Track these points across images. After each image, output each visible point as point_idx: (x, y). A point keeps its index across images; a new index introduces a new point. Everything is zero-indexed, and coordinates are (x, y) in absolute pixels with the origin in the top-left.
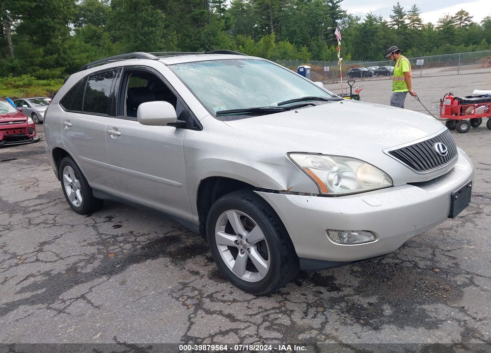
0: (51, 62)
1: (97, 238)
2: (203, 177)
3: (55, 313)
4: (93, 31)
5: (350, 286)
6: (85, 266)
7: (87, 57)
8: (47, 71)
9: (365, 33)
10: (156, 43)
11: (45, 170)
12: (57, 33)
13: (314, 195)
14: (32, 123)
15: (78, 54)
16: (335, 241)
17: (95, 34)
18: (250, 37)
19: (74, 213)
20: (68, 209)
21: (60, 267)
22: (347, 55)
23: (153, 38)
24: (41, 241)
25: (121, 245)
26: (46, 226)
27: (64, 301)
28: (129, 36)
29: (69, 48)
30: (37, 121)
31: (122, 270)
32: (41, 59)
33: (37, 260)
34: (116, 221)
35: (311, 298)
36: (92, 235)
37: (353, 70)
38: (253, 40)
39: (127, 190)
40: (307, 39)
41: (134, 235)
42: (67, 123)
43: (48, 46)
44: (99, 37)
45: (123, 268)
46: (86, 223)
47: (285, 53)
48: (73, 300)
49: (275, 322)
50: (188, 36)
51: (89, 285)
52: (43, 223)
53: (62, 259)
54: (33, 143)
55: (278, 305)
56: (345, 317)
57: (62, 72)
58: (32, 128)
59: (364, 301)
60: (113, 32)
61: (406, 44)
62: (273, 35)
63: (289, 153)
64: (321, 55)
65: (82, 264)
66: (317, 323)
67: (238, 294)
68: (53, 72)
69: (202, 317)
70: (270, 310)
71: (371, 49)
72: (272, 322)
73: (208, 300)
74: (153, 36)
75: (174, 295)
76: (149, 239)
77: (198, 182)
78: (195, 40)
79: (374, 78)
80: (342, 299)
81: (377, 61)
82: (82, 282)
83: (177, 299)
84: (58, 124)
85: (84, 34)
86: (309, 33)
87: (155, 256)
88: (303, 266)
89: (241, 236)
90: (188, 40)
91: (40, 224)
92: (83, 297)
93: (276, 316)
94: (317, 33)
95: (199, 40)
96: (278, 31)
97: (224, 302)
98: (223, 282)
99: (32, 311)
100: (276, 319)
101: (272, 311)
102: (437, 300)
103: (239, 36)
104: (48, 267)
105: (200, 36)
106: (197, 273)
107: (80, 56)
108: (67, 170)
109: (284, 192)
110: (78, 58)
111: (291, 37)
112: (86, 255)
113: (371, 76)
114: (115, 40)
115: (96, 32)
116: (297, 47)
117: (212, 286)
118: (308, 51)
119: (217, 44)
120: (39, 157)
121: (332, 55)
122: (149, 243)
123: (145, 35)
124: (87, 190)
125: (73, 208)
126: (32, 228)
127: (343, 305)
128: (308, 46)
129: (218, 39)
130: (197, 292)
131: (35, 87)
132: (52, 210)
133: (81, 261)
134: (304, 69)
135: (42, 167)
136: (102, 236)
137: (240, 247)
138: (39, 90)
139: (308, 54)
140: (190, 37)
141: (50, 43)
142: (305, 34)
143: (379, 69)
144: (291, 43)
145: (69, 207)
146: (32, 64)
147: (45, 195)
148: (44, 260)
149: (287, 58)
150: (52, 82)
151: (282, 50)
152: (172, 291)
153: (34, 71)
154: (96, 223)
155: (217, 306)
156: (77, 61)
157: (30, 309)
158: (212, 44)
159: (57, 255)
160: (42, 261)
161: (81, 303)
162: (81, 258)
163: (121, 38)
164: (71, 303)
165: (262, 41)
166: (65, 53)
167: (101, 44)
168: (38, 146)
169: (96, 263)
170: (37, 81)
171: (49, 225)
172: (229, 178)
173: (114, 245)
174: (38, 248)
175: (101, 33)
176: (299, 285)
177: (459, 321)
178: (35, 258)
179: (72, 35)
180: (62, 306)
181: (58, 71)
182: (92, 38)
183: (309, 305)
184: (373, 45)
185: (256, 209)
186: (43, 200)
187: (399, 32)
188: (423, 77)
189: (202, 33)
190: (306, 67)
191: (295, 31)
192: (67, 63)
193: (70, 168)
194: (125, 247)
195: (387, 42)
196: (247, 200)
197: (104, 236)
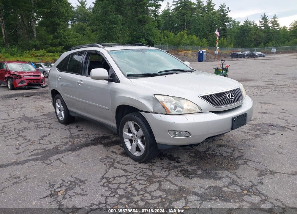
0: (56, 43)
1: (69, 135)
2: (118, 105)
3: (46, 165)
4: (81, 26)
5: (185, 162)
6: (62, 147)
7: (77, 41)
8: (54, 48)
9: (243, 31)
10: (116, 34)
11: (47, 102)
12: (61, 27)
13: (164, 114)
14: (43, 77)
15: (72, 39)
16: (171, 135)
17: (82, 27)
18: (172, 32)
19: (60, 124)
20: (57, 122)
21: (50, 147)
22: (231, 44)
23: (115, 31)
24: (42, 135)
25: (81, 139)
26: (45, 128)
27: (50, 160)
28: (101, 29)
29: (67, 36)
30: (46, 76)
31: (79, 149)
32: (51, 41)
33: (40, 143)
34: (80, 128)
35: (165, 165)
36: (67, 134)
37: (233, 53)
38: (174, 34)
39: (88, 112)
40: (206, 34)
41: (88, 135)
42: (59, 77)
43: (56, 34)
44: (84, 29)
45: (80, 149)
46: (65, 128)
47: (193, 42)
48: (54, 160)
49: (145, 173)
50: (135, 30)
51: (63, 155)
52: (44, 127)
53: (51, 143)
54: (43, 88)
55: (149, 167)
56: (178, 174)
57: (62, 49)
58: (43, 80)
59: (190, 168)
60: (92, 26)
61: (268, 39)
62: (186, 31)
63: (155, 95)
64: (215, 44)
65: (60, 146)
66: (164, 175)
67: (131, 162)
68: (57, 49)
69: (112, 170)
70: (144, 169)
71: (247, 41)
72: (144, 174)
73: (117, 163)
74: (115, 30)
75: (102, 160)
76: (95, 137)
77: (116, 108)
78: (139, 33)
79: (246, 58)
80: (180, 166)
81: (249, 48)
82: (60, 153)
83: (103, 162)
84: (55, 78)
85: (76, 27)
86: (208, 31)
87: (96, 144)
88: (159, 147)
89: (134, 134)
90: (135, 33)
91: (42, 127)
92: (59, 159)
93: (146, 171)
94: (212, 30)
95: (141, 32)
96: (189, 29)
97: (124, 164)
98: (126, 157)
99: (35, 164)
100: (146, 172)
101: (145, 169)
102: (225, 169)
103: (166, 31)
104: (44, 146)
105: (142, 31)
106: (115, 152)
107: (73, 40)
108: (58, 101)
109: (152, 112)
110: (72, 41)
111: (197, 33)
112: (63, 142)
113: (244, 57)
114: (93, 31)
115: (83, 27)
116: (200, 39)
117: (120, 158)
118: (207, 41)
119: (152, 36)
120: (45, 95)
121: (222, 44)
122: (95, 139)
123: (110, 29)
124: (67, 111)
125: (59, 121)
126: (39, 129)
127: (179, 169)
128: (207, 38)
129: (152, 33)
130: (112, 160)
131: (47, 56)
132: (49, 121)
133: (60, 145)
134: (203, 52)
135: (46, 101)
136: (72, 134)
137: (134, 139)
138: (49, 59)
139: (207, 43)
140: (137, 31)
141: (57, 33)
142: (205, 31)
143: (250, 53)
144: (197, 36)
145: (58, 120)
146: (46, 44)
147: (47, 114)
148: (43, 143)
149: (193, 45)
150: (56, 54)
151: (191, 40)
152: (101, 159)
153: (47, 48)
154: (70, 128)
155: (120, 166)
156: (71, 43)
157: (34, 163)
158: (149, 35)
159: (49, 142)
160: (42, 144)
161: (58, 162)
162: (61, 143)
163: (96, 30)
164: (53, 162)
165: (179, 35)
166: (64, 38)
167: (85, 33)
168: (45, 89)
169: (67, 146)
170: (48, 53)
171: (47, 128)
172: (129, 106)
173: (77, 138)
174: (40, 138)
175: (86, 27)
176: (162, 159)
177: (231, 178)
178: (39, 142)
179: (69, 27)
180: (49, 162)
181: (60, 48)
182: (80, 30)
183: (163, 168)
184: (248, 39)
185: (140, 120)
186: (45, 117)
187: (265, 31)
188: (276, 59)
189: (144, 29)
190: (204, 51)
191: (200, 29)
192: (65, 43)
193: (59, 100)
194: (82, 140)
195: (257, 37)
196: (137, 116)
197: (73, 135)
